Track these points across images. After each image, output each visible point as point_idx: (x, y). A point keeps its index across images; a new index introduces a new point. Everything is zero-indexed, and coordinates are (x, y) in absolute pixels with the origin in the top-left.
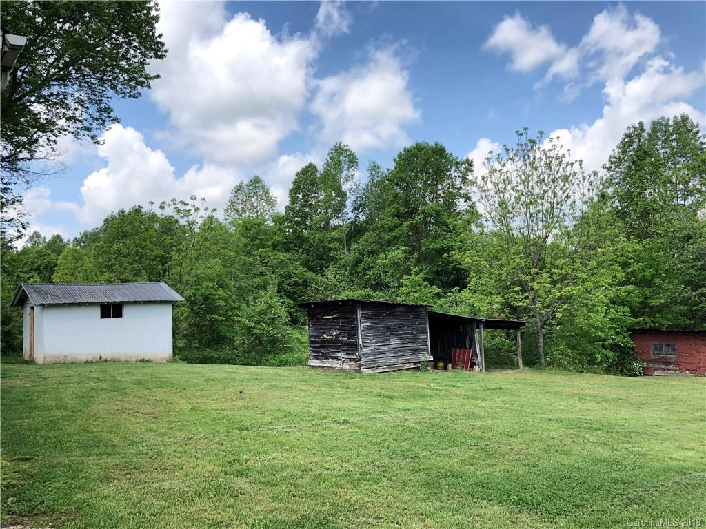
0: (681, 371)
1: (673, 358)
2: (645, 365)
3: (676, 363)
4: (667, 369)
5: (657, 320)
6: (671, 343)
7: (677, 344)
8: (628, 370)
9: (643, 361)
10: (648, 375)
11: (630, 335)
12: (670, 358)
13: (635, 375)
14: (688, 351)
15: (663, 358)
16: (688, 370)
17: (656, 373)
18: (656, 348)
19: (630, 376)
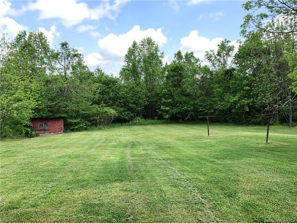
0: (50, 133)
1: (47, 128)
2: (37, 132)
3: (48, 130)
4: (45, 133)
5: (40, 114)
6: (47, 123)
7: (48, 123)
8: (30, 135)
9: (36, 131)
10: (38, 136)
11: (31, 121)
12: (46, 129)
13: (33, 137)
14: (52, 125)
15: (43, 129)
16: (52, 132)
17: (40, 135)
18: (40, 125)
19: (31, 137)
